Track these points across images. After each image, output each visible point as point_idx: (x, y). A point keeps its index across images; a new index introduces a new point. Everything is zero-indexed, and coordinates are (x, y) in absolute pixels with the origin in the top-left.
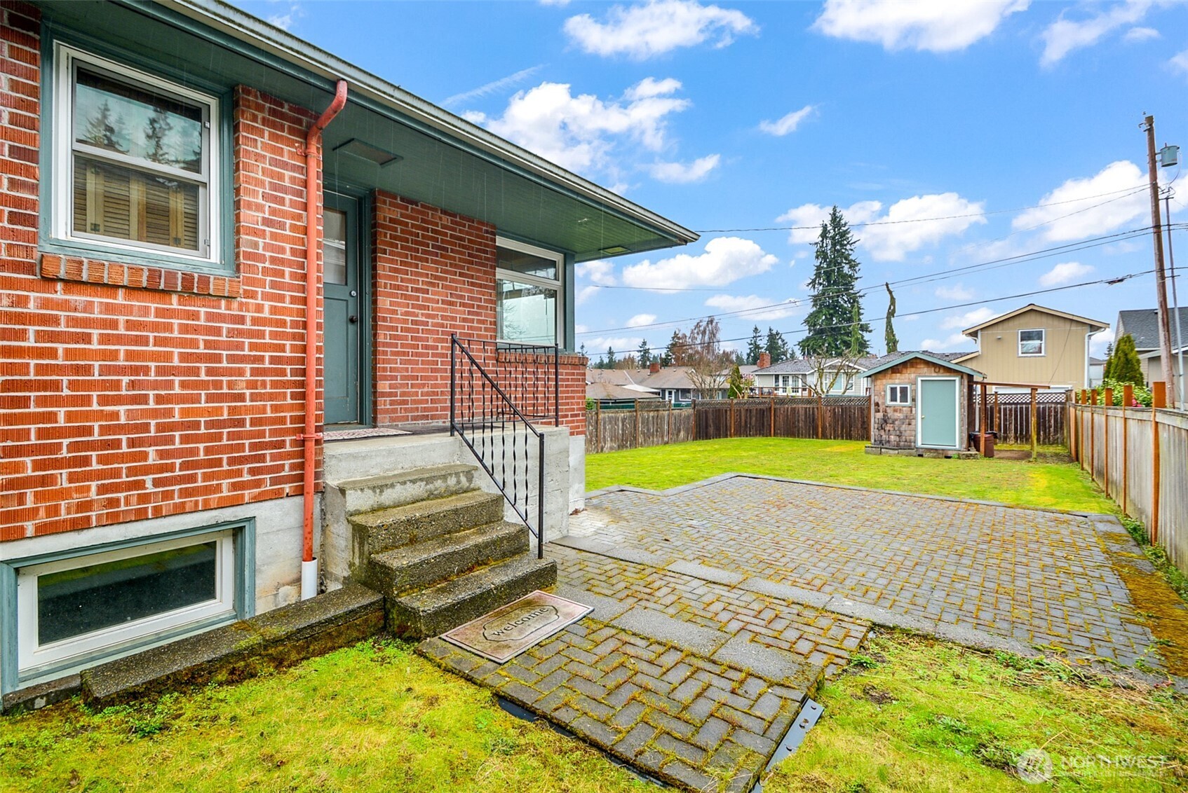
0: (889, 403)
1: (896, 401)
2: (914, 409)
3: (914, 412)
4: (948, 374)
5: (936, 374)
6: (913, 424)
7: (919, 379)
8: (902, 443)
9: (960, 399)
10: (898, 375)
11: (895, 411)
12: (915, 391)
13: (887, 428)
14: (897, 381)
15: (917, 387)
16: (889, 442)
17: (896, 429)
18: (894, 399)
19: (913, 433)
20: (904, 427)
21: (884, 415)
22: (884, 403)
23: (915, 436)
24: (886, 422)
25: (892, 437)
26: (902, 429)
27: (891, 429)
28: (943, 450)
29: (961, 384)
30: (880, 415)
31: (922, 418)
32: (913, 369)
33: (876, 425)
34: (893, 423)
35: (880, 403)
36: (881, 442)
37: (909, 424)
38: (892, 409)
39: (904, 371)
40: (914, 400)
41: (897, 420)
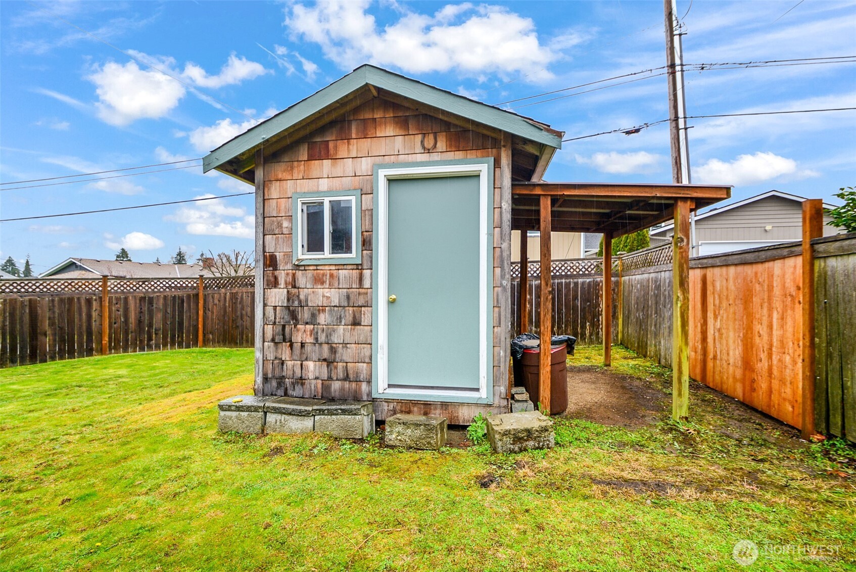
0: (302, 254)
1: (321, 249)
2: (367, 273)
3: (367, 284)
4: (459, 155)
5: (425, 157)
6: (365, 320)
7: (382, 174)
8: (336, 386)
9: (490, 235)
10: (327, 163)
11: (319, 280)
12: (369, 214)
13: (298, 338)
14: (324, 185)
15: (375, 201)
16: (301, 381)
17: (322, 338)
18: (314, 244)
19: (366, 351)
20: (341, 333)
21: (289, 298)
22: (288, 256)
23: (370, 361)
24: (293, 315)
25: (310, 365)
26: (335, 339)
27: (309, 339)
28: (445, 405)
29: (495, 186)
30: (278, 296)
31: (391, 303)
32: (365, 144)
33: (269, 329)
34: (313, 320)
35: (279, 256)
36: (281, 380)
37: (356, 323)
38: (310, 274)
39: (343, 151)
40: (367, 243)
41: (321, 309)
